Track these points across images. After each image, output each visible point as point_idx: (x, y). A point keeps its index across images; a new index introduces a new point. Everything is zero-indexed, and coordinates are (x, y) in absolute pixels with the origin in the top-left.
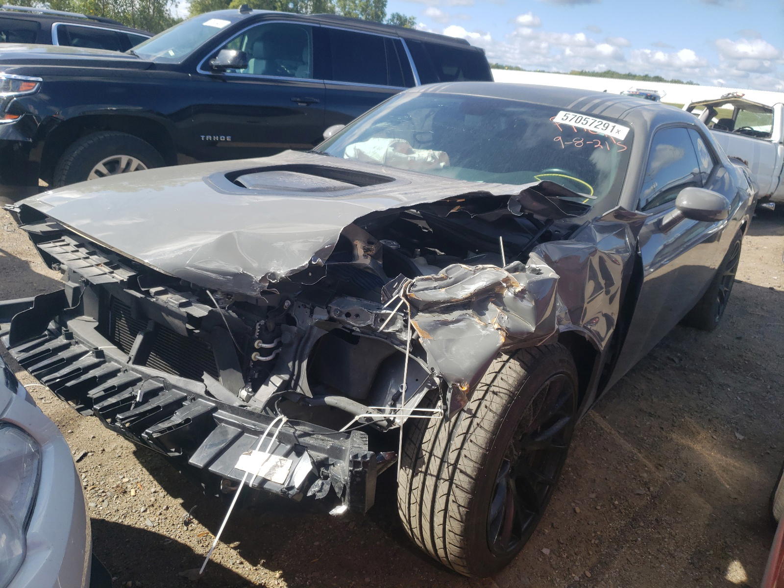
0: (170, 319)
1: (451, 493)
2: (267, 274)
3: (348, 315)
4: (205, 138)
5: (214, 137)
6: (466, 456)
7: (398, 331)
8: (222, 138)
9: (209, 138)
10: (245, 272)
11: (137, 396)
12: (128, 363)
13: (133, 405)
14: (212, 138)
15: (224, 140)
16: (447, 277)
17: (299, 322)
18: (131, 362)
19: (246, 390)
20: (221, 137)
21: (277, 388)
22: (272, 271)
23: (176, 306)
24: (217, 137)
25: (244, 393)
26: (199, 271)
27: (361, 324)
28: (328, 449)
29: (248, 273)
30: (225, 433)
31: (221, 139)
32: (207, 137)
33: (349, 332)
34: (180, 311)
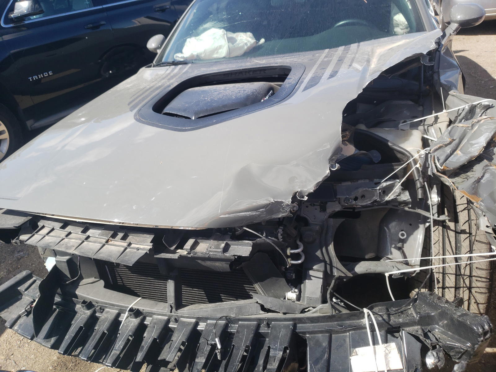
0: (208, 264)
1: (472, 298)
2: (296, 193)
3: (356, 199)
4: (32, 79)
5: (39, 75)
6: (477, 268)
7: (397, 196)
8: (46, 74)
9: (35, 77)
10: (276, 200)
11: (216, 344)
12: (171, 312)
13: (218, 354)
14: (38, 77)
15: (47, 75)
16: (454, 140)
17: (311, 220)
18: (174, 310)
19: (292, 292)
20: (44, 74)
21: (321, 280)
22: (299, 190)
23: (220, 254)
24: (41, 75)
25: (291, 295)
26: (232, 215)
27: (367, 202)
28: (419, 321)
29: (278, 200)
30: (318, 343)
31: (45, 76)
32: (34, 77)
33: (352, 210)
34: (226, 256)
